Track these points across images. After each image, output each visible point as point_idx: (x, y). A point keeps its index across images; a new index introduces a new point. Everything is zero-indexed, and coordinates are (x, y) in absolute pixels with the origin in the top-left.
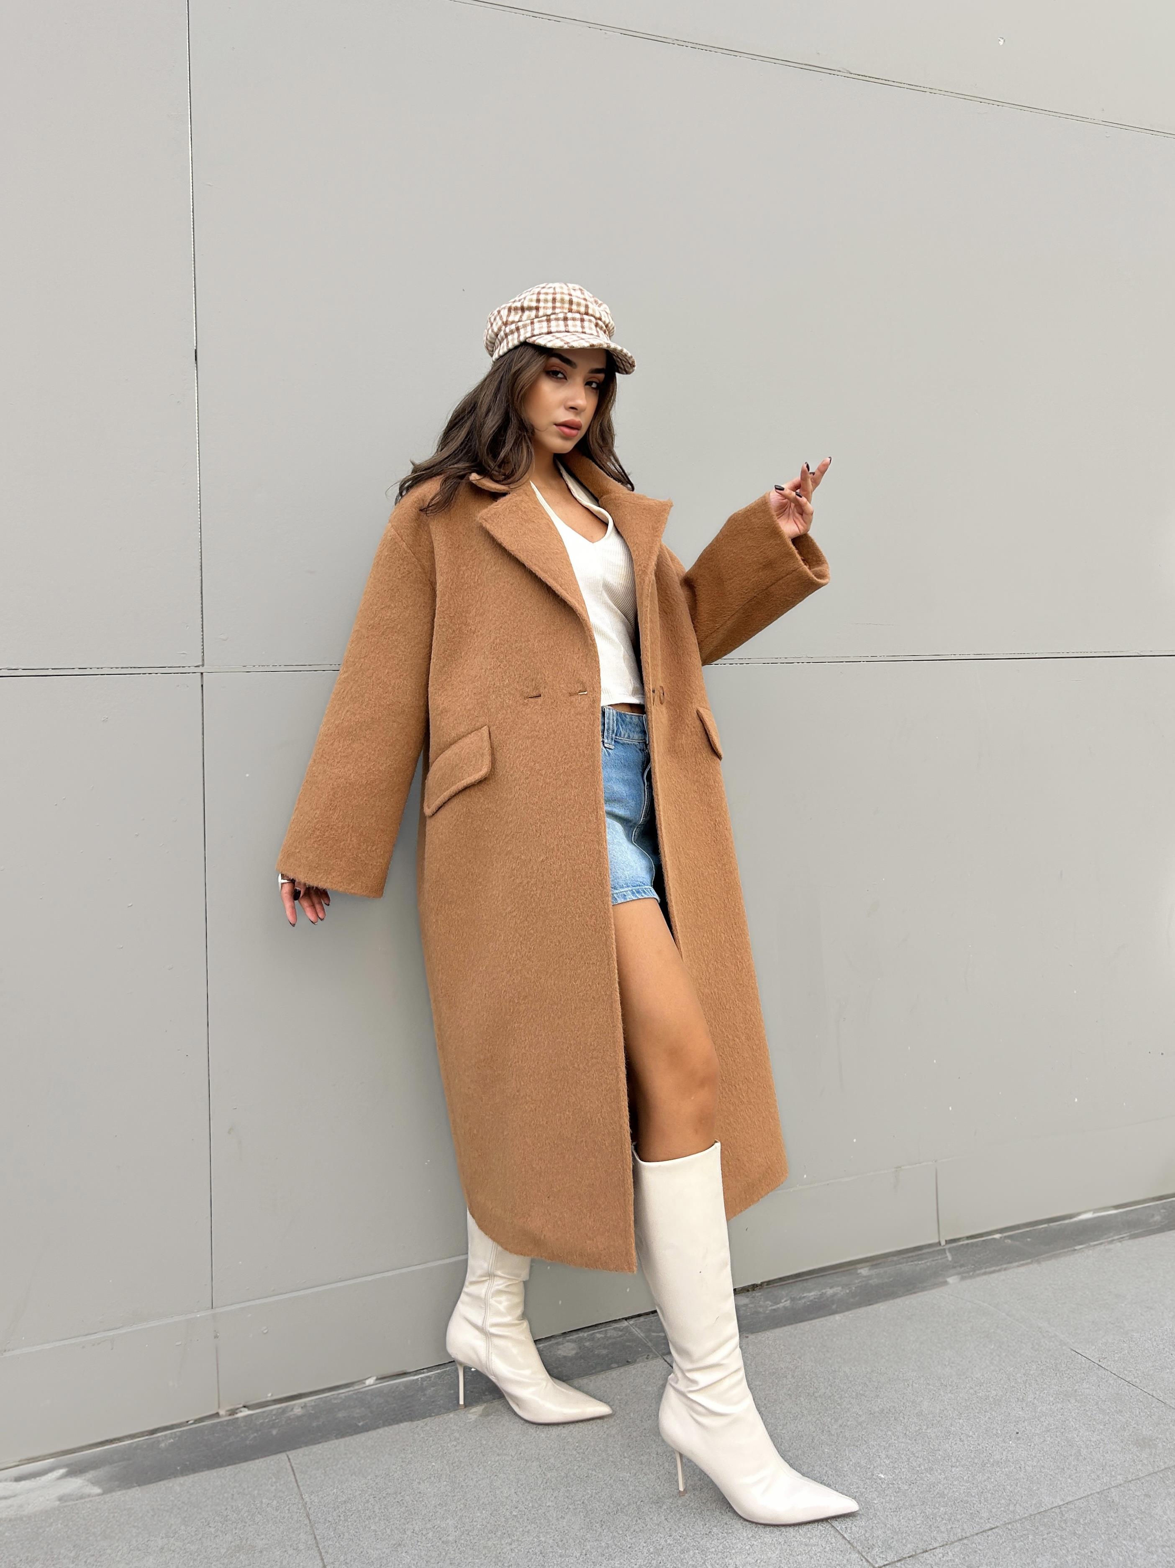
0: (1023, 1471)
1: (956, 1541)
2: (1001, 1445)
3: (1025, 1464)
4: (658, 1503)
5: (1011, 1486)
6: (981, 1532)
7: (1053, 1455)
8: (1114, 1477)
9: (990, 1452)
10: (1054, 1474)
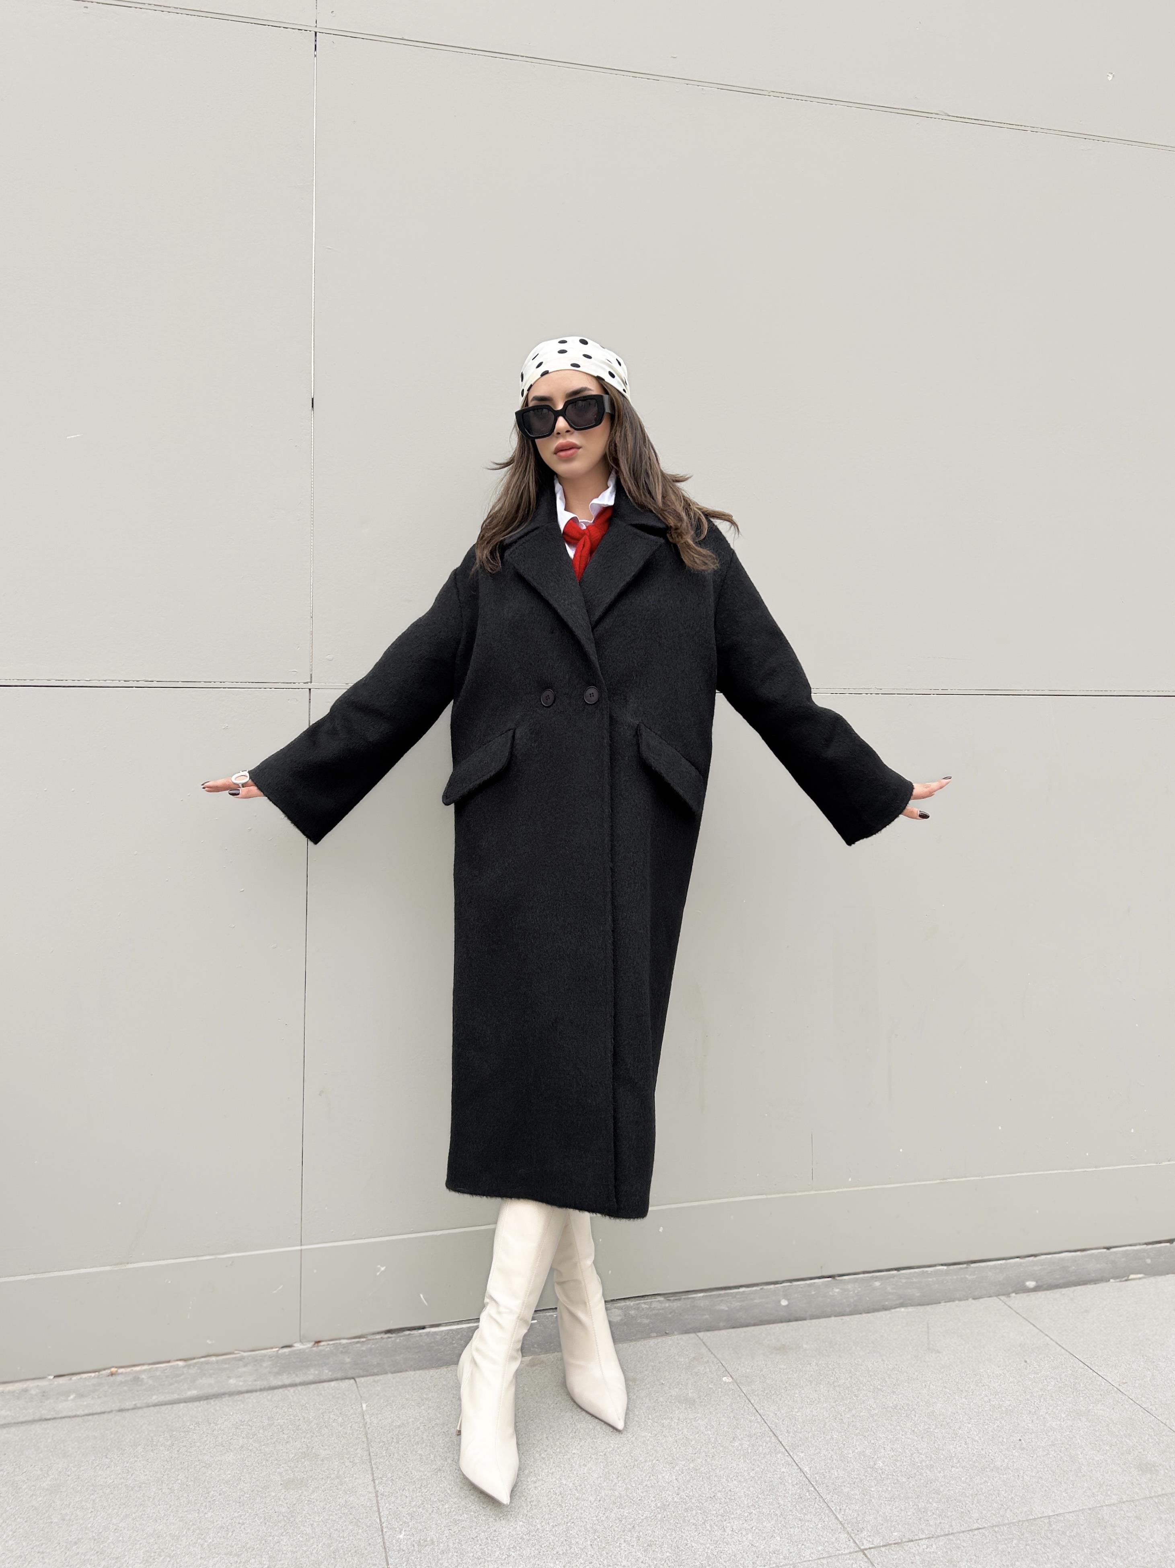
0: (1021, 1479)
1: (942, 1536)
2: (1004, 1453)
3: (1024, 1473)
4: (672, 1463)
5: (1006, 1492)
6: (968, 1531)
7: (1053, 1469)
8: (1109, 1496)
9: (992, 1457)
10: (1050, 1487)
